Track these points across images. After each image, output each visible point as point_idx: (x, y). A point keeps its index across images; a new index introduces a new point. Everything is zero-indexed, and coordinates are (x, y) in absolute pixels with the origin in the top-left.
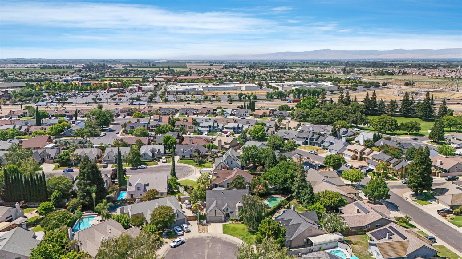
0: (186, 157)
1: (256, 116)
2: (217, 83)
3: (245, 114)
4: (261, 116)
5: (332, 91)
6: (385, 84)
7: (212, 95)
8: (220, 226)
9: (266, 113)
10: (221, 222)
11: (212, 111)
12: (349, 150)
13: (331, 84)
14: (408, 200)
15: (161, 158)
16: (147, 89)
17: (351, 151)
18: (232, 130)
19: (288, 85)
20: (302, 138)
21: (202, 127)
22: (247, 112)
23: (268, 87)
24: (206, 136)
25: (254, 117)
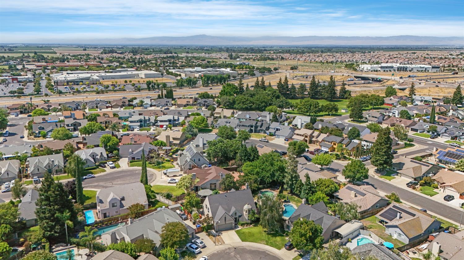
0: (137, 159)
1: (179, 106)
2: (110, 71)
3: (167, 105)
4: (185, 106)
5: (234, 77)
6: (276, 69)
7: (112, 84)
8: (233, 233)
9: (189, 102)
10: (231, 229)
11: (127, 103)
12: (298, 135)
13: (230, 70)
14: (375, 177)
15: (106, 163)
16: (25, 80)
17: (300, 135)
18: (167, 123)
19: (190, 72)
20: (246, 126)
21: (131, 122)
22: (168, 102)
23: (169, 74)
24: (139, 132)
25: (178, 106)
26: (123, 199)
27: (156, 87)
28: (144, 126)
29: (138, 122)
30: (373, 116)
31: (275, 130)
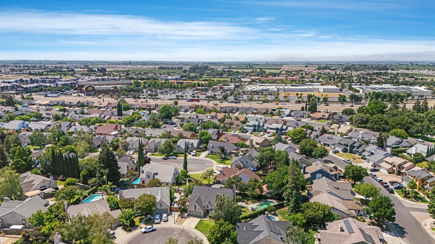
0: (214, 153)
1: (313, 119)
3: (303, 116)
4: (318, 119)
8: (196, 221)
9: (325, 116)
10: (199, 217)
11: (270, 112)
12: (386, 162)
14: (425, 228)
15: (192, 151)
17: (389, 163)
18: (275, 131)
20: (342, 144)
21: (248, 126)
23: (350, 90)
26: (156, 174)
28: (258, 131)
31: (370, 154)
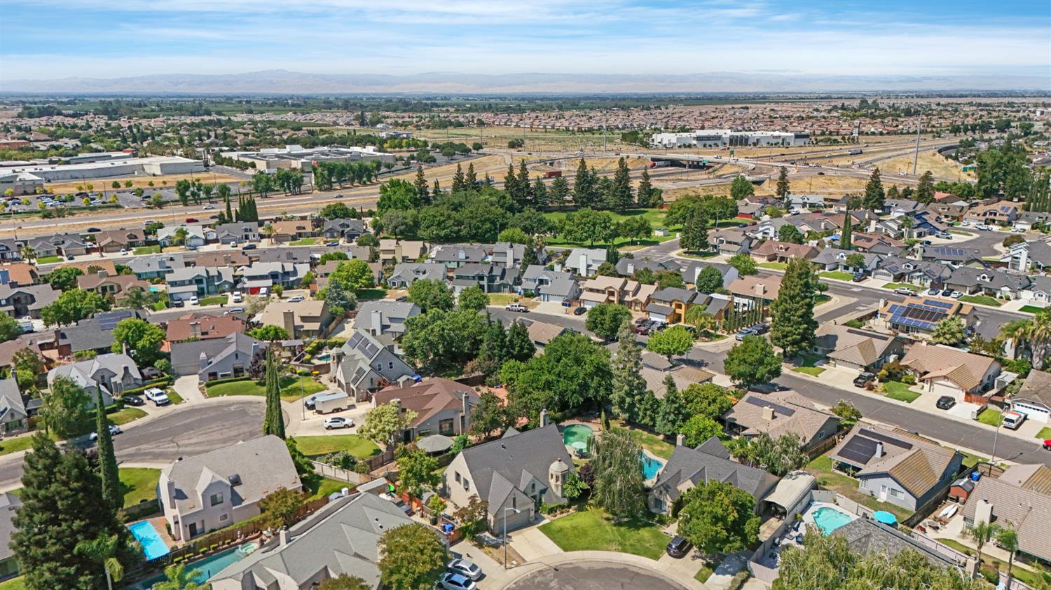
0: (222, 376)
2: (63, 159)
4: (294, 238)
5: (388, 166)
6: (478, 147)
7: (78, 192)
9: (304, 228)
10: (528, 524)
11: (142, 238)
12: (591, 290)
14: (784, 372)
17: (598, 291)
18: (269, 282)
19: (276, 157)
20: (468, 278)
21: (173, 284)
22: (250, 230)
25: (276, 240)
26: (236, 481)
27: (202, 195)
28: (208, 293)
29: (190, 282)
30: (729, 240)
31: (537, 283)
